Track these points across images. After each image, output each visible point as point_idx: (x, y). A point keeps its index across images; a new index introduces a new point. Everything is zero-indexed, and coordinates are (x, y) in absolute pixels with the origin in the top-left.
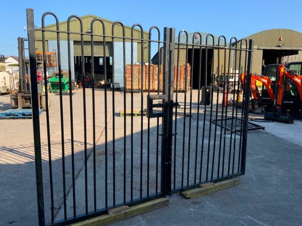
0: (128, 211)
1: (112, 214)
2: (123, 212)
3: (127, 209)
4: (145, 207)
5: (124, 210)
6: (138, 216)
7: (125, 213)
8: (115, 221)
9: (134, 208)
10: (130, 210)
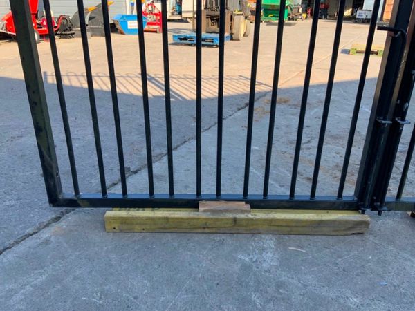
0: (243, 216)
1: (204, 211)
2: (231, 216)
3: (243, 212)
4: (292, 221)
5: (235, 211)
6: (267, 237)
7: (235, 220)
8: (207, 230)
9: (261, 215)
10: (250, 216)
